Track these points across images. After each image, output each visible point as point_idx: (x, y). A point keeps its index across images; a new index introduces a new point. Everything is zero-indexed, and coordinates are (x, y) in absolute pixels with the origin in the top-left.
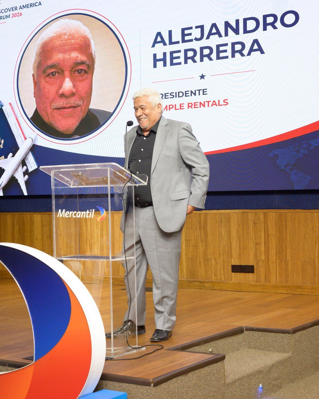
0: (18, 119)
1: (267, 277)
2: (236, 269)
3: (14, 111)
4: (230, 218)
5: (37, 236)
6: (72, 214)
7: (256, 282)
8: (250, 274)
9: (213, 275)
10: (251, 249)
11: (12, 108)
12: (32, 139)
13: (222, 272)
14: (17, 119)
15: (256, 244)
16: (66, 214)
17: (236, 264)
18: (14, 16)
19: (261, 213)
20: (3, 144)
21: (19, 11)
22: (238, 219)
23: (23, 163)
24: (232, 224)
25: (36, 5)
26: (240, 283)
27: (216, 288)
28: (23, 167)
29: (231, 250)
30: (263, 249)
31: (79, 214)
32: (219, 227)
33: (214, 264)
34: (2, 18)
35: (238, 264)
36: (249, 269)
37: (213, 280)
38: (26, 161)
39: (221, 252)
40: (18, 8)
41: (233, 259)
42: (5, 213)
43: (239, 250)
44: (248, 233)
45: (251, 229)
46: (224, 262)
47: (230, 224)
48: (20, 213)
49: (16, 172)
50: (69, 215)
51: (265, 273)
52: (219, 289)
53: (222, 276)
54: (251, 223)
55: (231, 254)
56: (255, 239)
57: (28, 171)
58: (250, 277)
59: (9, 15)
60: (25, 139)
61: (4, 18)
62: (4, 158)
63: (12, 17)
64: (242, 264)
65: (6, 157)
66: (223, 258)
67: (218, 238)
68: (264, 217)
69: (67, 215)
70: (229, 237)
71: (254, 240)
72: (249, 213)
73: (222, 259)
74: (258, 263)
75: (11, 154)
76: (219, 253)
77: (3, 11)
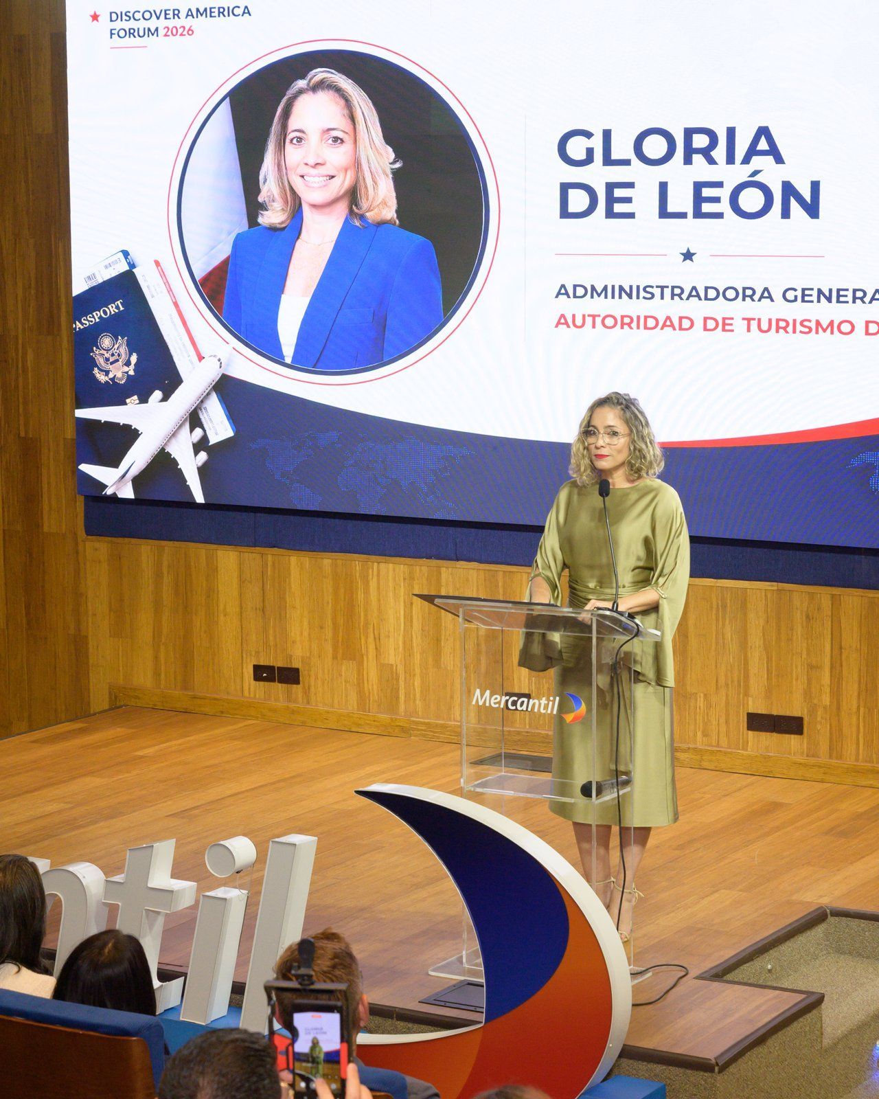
0: (179, 303)
1: (835, 749)
2: (757, 722)
3: (167, 284)
4: (745, 600)
5: (225, 606)
6: (507, 701)
7: (807, 756)
8: (793, 736)
9: (699, 734)
10: (797, 679)
11: (163, 274)
12: (219, 360)
13: (723, 729)
14: (176, 304)
15: (811, 667)
16: (493, 701)
17: (760, 712)
18: (171, 32)
19: (824, 594)
20: (135, 365)
21: (183, 21)
22: (767, 605)
23: (194, 419)
24: (751, 616)
25: (236, 13)
26: (767, 758)
27: (705, 764)
28: (192, 430)
29: (747, 676)
30: (826, 679)
31: (523, 702)
32: (717, 620)
33: (702, 708)
34: (136, 34)
35: (764, 712)
36: (791, 725)
37: (699, 745)
38: (201, 417)
39: (722, 681)
40: (183, 14)
41: (750, 699)
42: (134, 541)
43: (768, 679)
44: (790, 640)
45: (799, 632)
46: (727, 703)
47: (745, 614)
48: (177, 544)
49: (173, 441)
50: (499, 703)
51: (831, 739)
52: (713, 768)
53: (721, 735)
54: (798, 617)
55: (747, 687)
56: (808, 654)
57: (209, 442)
58: (792, 743)
59: (157, 29)
60: (201, 358)
61: (141, 34)
62: (138, 401)
63: (166, 35)
64: (775, 713)
65: (144, 400)
66: (727, 696)
67: (714, 645)
68: (832, 605)
69: (495, 703)
70: (744, 644)
71: (804, 656)
72: (795, 593)
73: (724, 698)
74: (813, 710)
75: (158, 394)
76: (717, 682)
77: (138, 16)
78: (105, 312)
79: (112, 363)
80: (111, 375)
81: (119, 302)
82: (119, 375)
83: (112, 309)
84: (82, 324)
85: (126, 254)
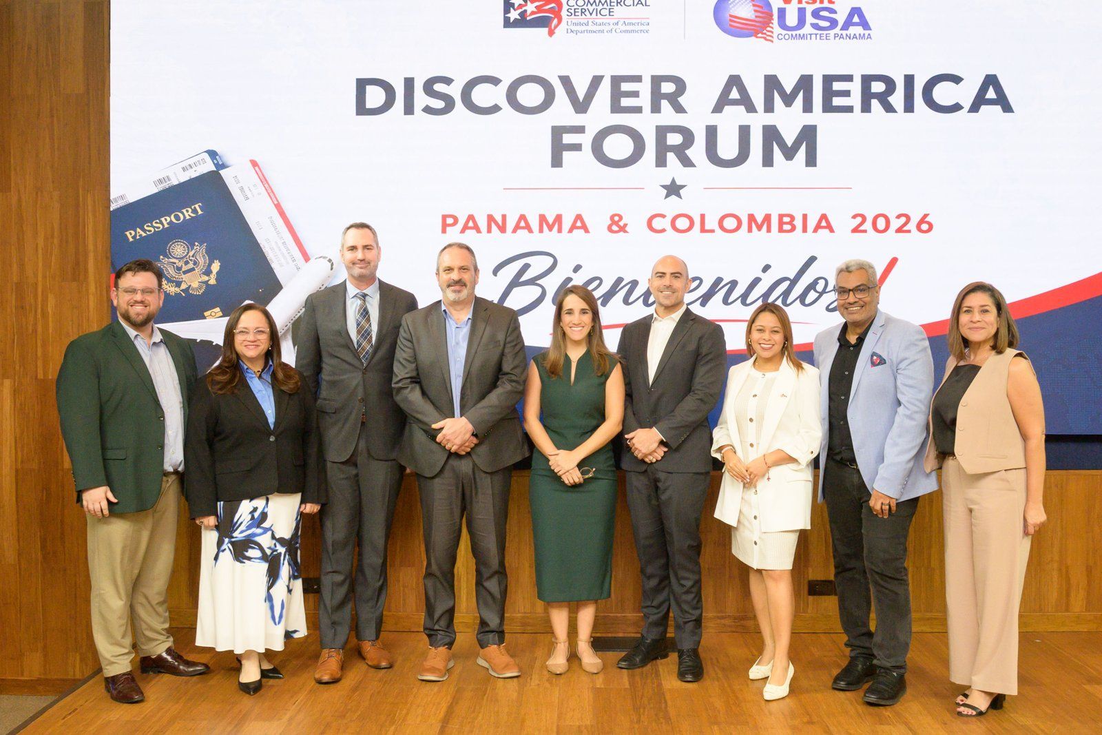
0: (283, 205)
3: (267, 185)
11: (261, 174)
12: (330, 261)
14: (278, 206)
62: (221, 314)
78: (177, 218)
79: (185, 272)
80: (184, 286)
81: (197, 206)
82: (195, 285)
83: (187, 214)
84: (144, 231)
85: (213, 154)
